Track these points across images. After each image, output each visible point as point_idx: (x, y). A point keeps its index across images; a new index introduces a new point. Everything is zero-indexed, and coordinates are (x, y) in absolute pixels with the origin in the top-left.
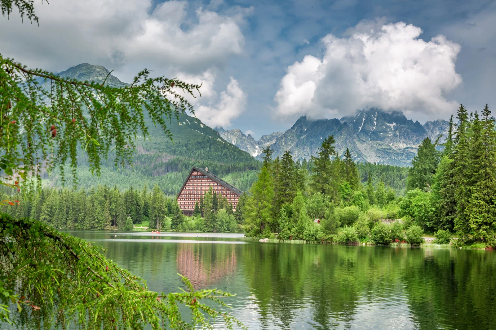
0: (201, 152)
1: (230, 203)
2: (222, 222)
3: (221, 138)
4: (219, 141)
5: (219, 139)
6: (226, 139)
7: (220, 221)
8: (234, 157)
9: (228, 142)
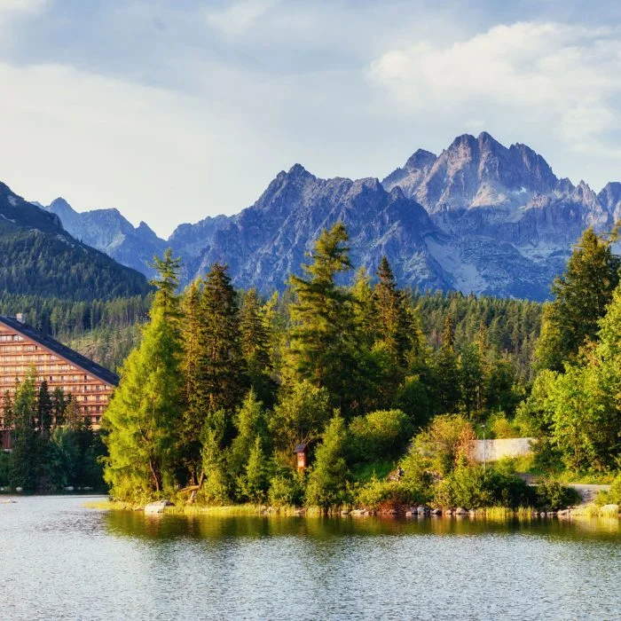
0: (10, 271)
1: (86, 407)
2: (64, 459)
3: (66, 234)
4: (59, 241)
5: (59, 237)
6: (79, 237)
7: (58, 457)
8: (101, 285)
9: (86, 242)
